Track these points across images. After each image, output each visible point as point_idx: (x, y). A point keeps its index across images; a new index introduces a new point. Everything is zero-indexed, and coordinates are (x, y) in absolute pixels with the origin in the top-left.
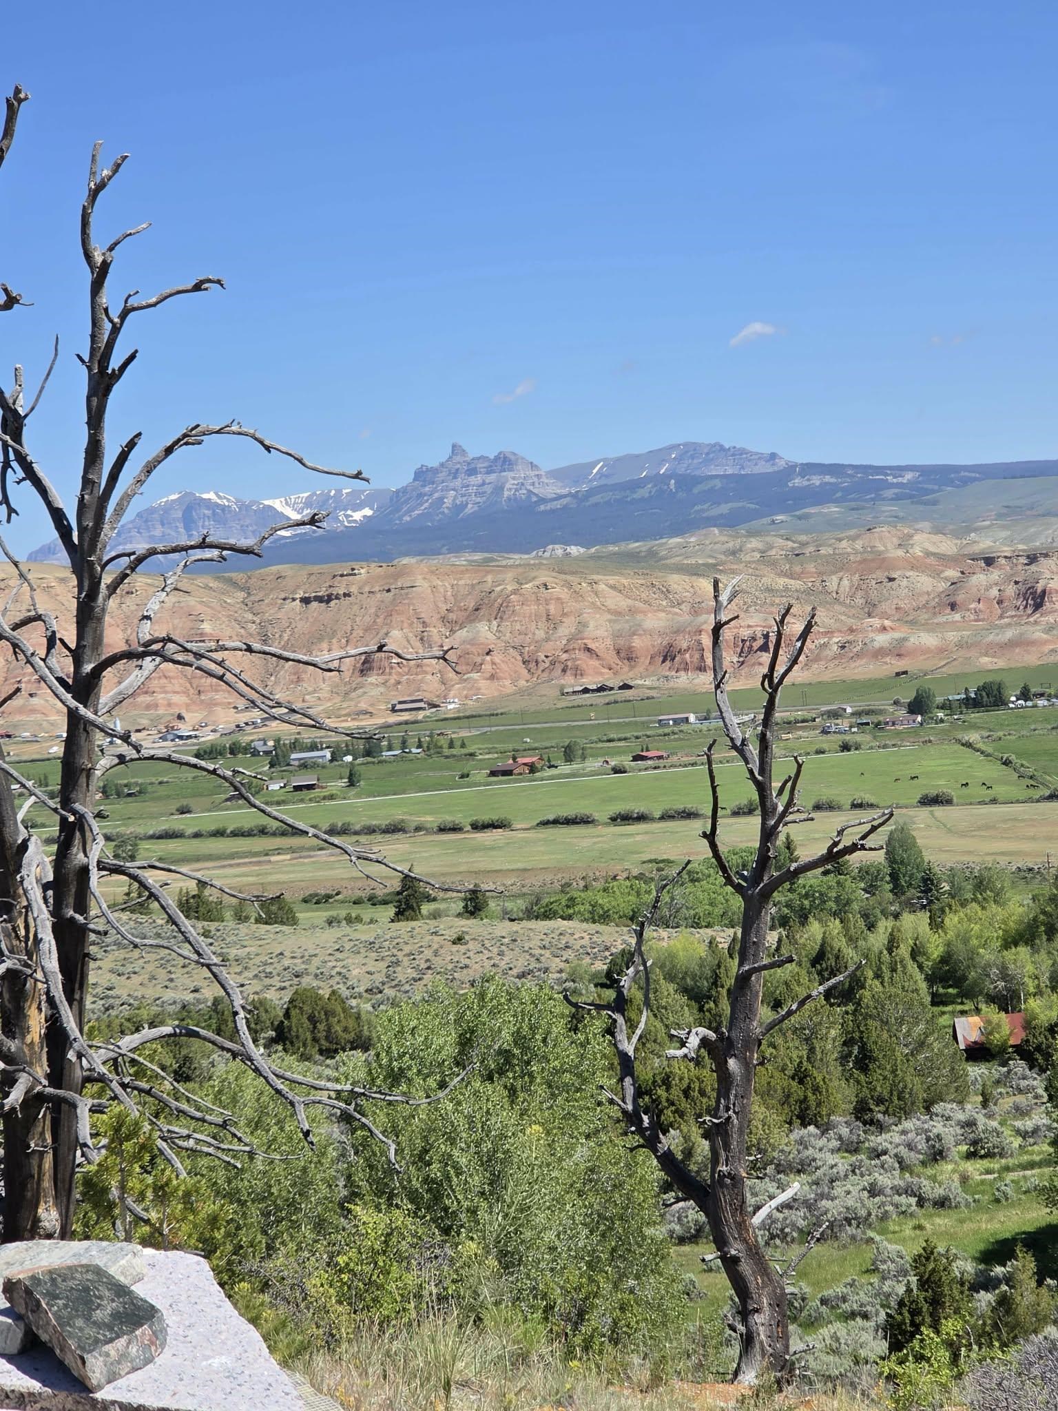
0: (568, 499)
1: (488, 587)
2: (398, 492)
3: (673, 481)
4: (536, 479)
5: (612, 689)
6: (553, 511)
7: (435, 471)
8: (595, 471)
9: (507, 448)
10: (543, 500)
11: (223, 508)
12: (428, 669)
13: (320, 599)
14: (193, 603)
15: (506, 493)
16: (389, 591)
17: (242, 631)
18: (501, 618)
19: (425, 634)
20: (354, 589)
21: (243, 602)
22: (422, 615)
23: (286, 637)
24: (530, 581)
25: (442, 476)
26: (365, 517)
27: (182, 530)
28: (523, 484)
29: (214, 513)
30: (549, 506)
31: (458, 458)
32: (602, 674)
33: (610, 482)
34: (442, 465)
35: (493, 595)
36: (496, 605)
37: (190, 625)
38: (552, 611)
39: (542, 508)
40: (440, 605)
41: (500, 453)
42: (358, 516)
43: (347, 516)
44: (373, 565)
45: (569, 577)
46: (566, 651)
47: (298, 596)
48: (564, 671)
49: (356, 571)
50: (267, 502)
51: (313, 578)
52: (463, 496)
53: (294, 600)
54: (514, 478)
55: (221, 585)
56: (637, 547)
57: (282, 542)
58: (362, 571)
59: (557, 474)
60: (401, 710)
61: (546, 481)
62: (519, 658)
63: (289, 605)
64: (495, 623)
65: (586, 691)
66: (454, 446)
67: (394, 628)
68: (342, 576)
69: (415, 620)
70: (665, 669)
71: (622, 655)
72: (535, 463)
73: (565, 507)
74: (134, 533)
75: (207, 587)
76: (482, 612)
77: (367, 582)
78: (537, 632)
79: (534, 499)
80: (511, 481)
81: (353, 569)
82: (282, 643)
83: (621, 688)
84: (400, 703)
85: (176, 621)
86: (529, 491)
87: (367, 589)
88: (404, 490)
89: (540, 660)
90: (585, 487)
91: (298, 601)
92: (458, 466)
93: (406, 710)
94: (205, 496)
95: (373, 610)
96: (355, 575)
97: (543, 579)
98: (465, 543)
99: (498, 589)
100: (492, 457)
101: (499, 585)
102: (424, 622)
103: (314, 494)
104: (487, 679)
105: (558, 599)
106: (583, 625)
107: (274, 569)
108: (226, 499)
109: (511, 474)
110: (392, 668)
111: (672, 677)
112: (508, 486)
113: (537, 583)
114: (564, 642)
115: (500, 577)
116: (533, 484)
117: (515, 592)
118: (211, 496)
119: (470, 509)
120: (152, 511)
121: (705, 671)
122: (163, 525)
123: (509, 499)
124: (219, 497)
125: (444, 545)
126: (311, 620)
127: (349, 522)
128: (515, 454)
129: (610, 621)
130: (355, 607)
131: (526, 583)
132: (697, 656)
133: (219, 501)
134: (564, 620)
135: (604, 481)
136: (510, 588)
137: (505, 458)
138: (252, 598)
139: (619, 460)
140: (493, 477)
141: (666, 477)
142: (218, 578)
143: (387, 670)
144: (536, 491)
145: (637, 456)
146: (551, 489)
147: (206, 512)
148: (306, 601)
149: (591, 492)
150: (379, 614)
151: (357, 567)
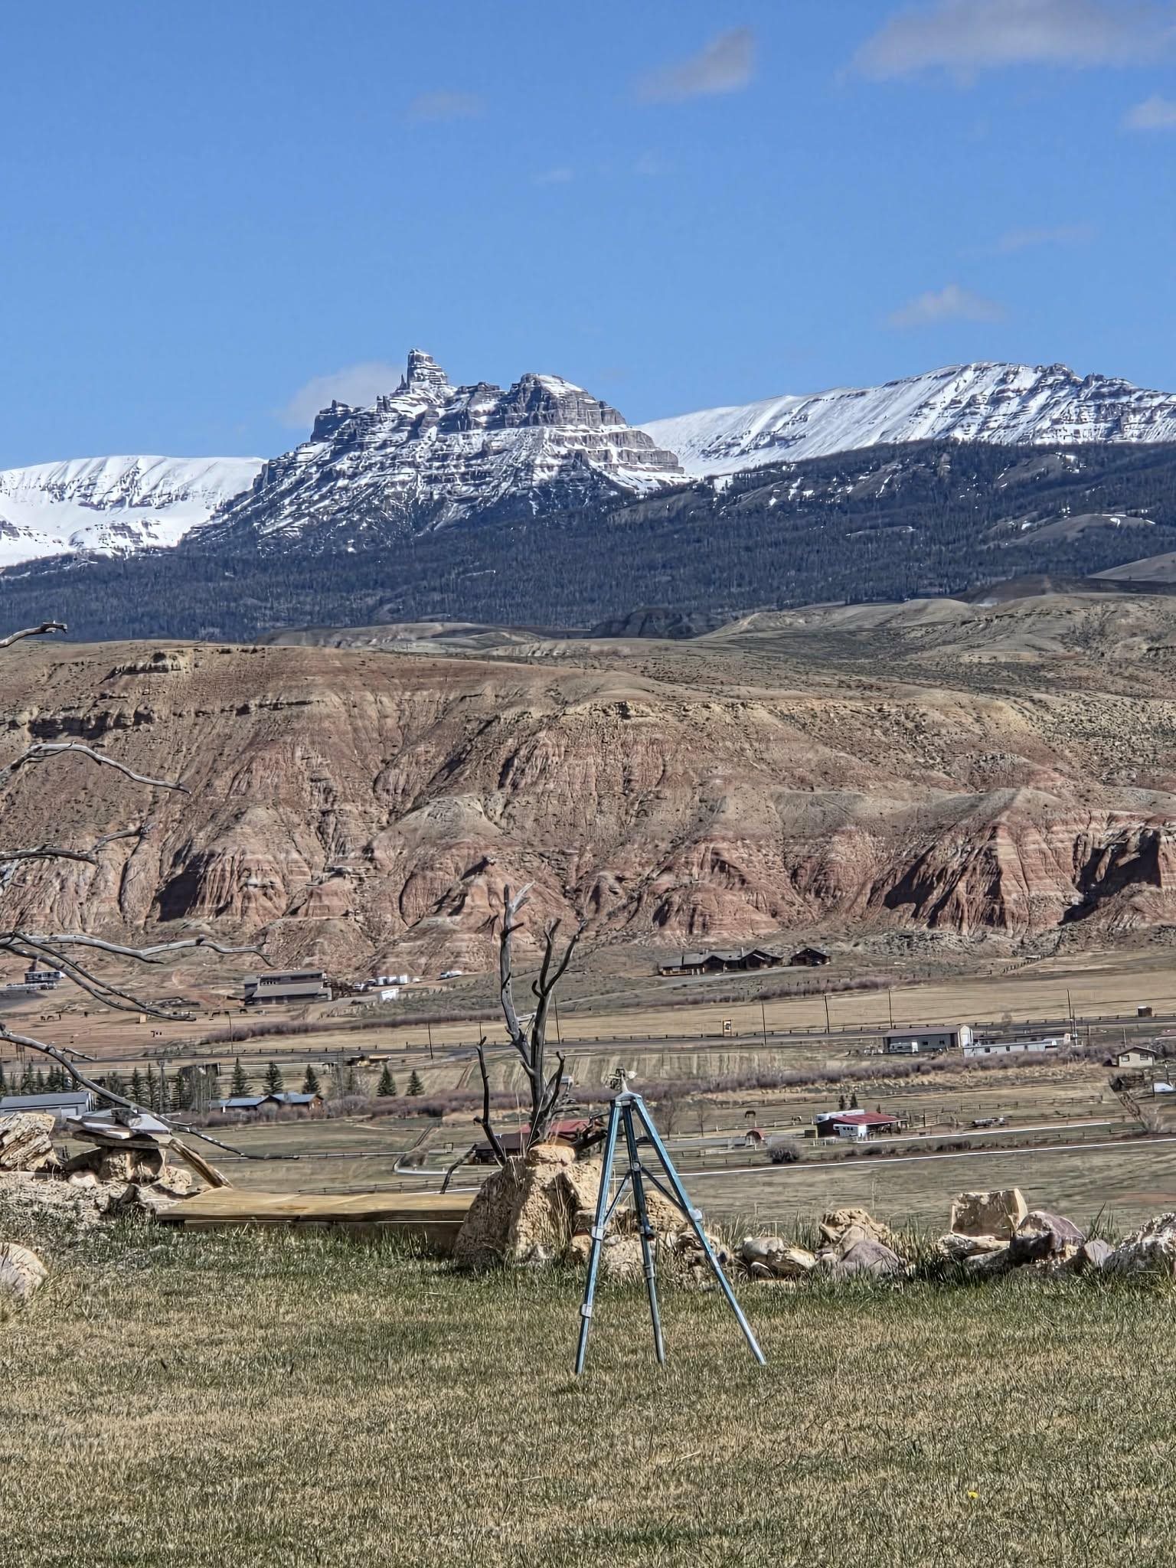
1: (483, 708)
5: (775, 961)
12: (335, 902)
13: (76, 727)
15: (537, 478)
16: (244, 710)
18: (515, 786)
19: (331, 817)
20: (160, 706)
22: (324, 773)
24: (587, 697)
25: (381, 430)
30: (641, 513)
31: (421, 388)
32: (753, 924)
35: (496, 728)
36: (504, 754)
38: (638, 773)
40: (368, 748)
44: (210, 647)
45: (680, 690)
46: (669, 869)
47: (24, 717)
48: (661, 917)
49: (168, 662)
51: (62, 674)
52: (432, 479)
53: (14, 725)
54: (559, 441)
56: (851, 620)
58: (182, 661)
60: (267, 1000)
61: (635, 449)
62: (553, 881)
63: (4, 738)
64: (499, 797)
65: (714, 964)
67: (257, 803)
68: (132, 671)
69: (307, 785)
70: (903, 919)
71: (803, 881)
76: (468, 769)
77: (191, 689)
78: (599, 820)
79: (606, 495)
81: (159, 657)
83: (798, 960)
84: (264, 980)
86: (594, 473)
87: (191, 706)
89: (605, 886)
91: (25, 729)
93: (279, 999)
96: (165, 670)
97: (621, 692)
99: (509, 714)
101: (511, 705)
102: (328, 790)
104: (478, 930)
106: (711, 807)
110: (247, 897)
111: (922, 937)
112: (541, 459)
113: (601, 702)
114: (664, 846)
115: (514, 686)
116: (605, 456)
117: (548, 723)
119: (448, 513)
121: (1002, 922)
123: (545, 490)
127: (151, 536)
129: (778, 798)
130: (163, 749)
131: (577, 702)
132: (983, 887)
134: (667, 793)
136: (536, 713)
143: (238, 903)
144: (610, 473)
148: (43, 729)
150: (220, 766)
151: (168, 652)
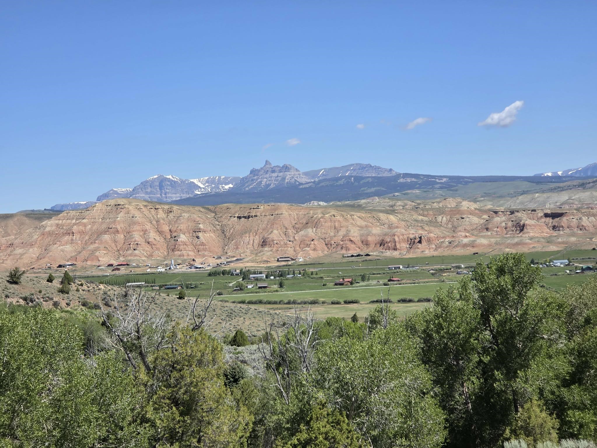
0: (310, 184)
1: (311, 215)
2: (243, 178)
3: (353, 178)
4: (298, 176)
5: (362, 256)
6: (305, 188)
7: (259, 171)
8: (321, 173)
9: (287, 163)
10: (302, 184)
11: (175, 182)
12: (289, 246)
13: (245, 217)
14: (195, 217)
15: (286, 181)
16: (272, 215)
17: (214, 228)
18: (317, 227)
19: (287, 232)
20: (258, 214)
21: (214, 217)
22: (286, 225)
23: (231, 231)
24: (328, 214)
25: (261, 173)
26: (229, 187)
27: (158, 190)
28: (293, 177)
29: (171, 184)
30: (304, 186)
31: (268, 166)
32: (356, 250)
33: (328, 177)
34: (262, 168)
35: (313, 218)
36: (315, 222)
37: (194, 225)
38: (337, 226)
39: (301, 187)
40: (292, 221)
41: (284, 165)
42: (227, 187)
43: (223, 187)
44: (266, 205)
45: (342, 213)
46: (342, 241)
47: (236, 216)
48: (342, 248)
49: (259, 207)
50: (191, 180)
51: (242, 209)
52: (269, 181)
53: (234, 217)
54: (290, 175)
55: (205, 210)
57: (198, 196)
58: (262, 207)
59: (306, 174)
60: (281, 261)
61: (302, 176)
62: (324, 243)
63: (233, 219)
64: (314, 229)
65: (352, 256)
66: (266, 161)
67: (275, 230)
68: (254, 209)
69: (283, 227)
70: (380, 249)
71: (364, 243)
72: (298, 169)
73: (310, 187)
74: (140, 190)
75: (199, 211)
76: (309, 225)
77: (263, 212)
78: (331, 233)
79: (297, 183)
80: (288, 176)
81: (258, 206)
82: (230, 234)
83: (365, 255)
84: (280, 258)
85: (189, 224)
86: (295, 180)
87: (263, 214)
88: (246, 178)
89: (332, 244)
90: (317, 180)
91: (236, 218)
92: (268, 169)
93: (283, 261)
94: (168, 177)
95: (266, 222)
97: (333, 213)
98: (271, 199)
99: (315, 216)
100: (281, 166)
101: (315, 215)
102: (286, 228)
103: (210, 178)
104: (312, 250)
105: (339, 221)
106: (348, 231)
107: (226, 205)
108: (176, 179)
109: (288, 173)
110: (274, 245)
112: (287, 178)
113: (330, 214)
114: (341, 237)
115: (316, 211)
116: (297, 177)
117: (322, 217)
118: (170, 177)
119: (272, 186)
120: (147, 182)
121: (396, 250)
122: (151, 187)
123: (287, 183)
124: (173, 178)
125: (263, 200)
126: (241, 225)
127: (223, 189)
128: (290, 165)
129: (359, 230)
130: (259, 221)
131: (326, 214)
132: (393, 244)
133: (173, 179)
134: (341, 229)
135: (323, 178)
136: (320, 216)
137: (286, 167)
138: (218, 216)
139: (331, 169)
140: (281, 174)
141: (350, 177)
142: (204, 208)
143: (272, 245)
144: (298, 180)
145: (338, 168)
146: (304, 180)
147: (168, 183)
148: (239, 218)
149: (320, 182)
150: (268, 224)
151: (260, 205)
